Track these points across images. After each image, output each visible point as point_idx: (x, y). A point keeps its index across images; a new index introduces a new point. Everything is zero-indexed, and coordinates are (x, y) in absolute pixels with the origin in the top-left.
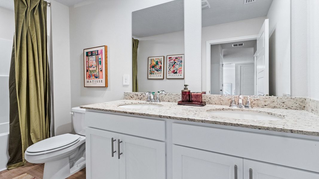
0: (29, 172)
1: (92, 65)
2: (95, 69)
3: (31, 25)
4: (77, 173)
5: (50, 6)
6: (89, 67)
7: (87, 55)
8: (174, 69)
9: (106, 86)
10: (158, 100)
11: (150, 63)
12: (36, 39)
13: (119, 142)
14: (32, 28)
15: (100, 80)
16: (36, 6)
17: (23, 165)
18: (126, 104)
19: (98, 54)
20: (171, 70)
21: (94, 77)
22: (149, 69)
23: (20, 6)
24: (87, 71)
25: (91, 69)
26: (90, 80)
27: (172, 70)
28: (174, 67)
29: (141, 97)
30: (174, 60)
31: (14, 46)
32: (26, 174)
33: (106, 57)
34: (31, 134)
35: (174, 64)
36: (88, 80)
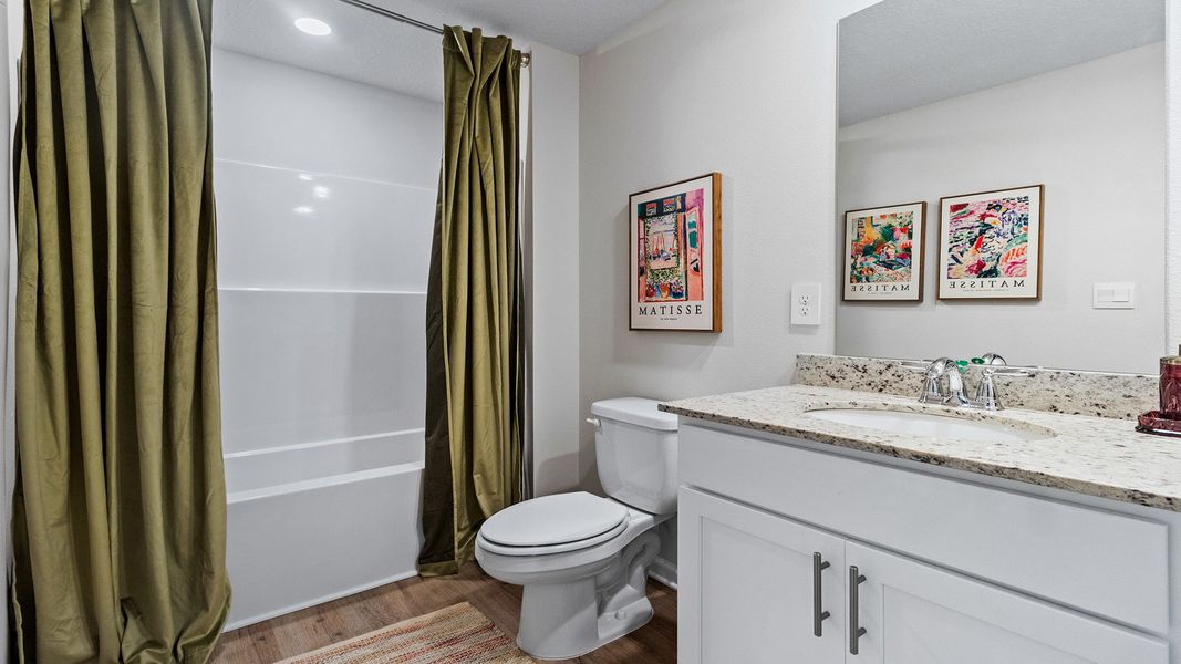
0: (477, 601)
1: (660, 248)
2: (672, 263)
3: (482, 131)
4: (617, 643)
5: (527, 63)
6: (647, 257)
7: (643, 216)
8: (982, 255)
9: (717, 328)
10: (992, 400)
11: (851, 237)
12: (492, 173)
13: (857, 578)
14: (484, 141)
15: (692, 304)
16: (495, 70)
17: (455, 573)
18: (827, 407)
19: (684, 209)
20: (960, 259)
21: (665, 294)
22: (849, 261)
23: (457, 77)
24: (642, 272)
25: (655, 265)
26: (650, 306)
27: (970, 258)
28: (977, 246)
29: (884, 377)
30: (983, 217)
31: (439, 201)
32: (467, 604)
33: (717, 216)
34: (475, 477)
35: (982, 232)
36: (643, 305)
